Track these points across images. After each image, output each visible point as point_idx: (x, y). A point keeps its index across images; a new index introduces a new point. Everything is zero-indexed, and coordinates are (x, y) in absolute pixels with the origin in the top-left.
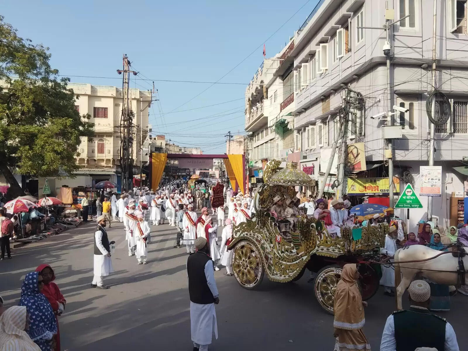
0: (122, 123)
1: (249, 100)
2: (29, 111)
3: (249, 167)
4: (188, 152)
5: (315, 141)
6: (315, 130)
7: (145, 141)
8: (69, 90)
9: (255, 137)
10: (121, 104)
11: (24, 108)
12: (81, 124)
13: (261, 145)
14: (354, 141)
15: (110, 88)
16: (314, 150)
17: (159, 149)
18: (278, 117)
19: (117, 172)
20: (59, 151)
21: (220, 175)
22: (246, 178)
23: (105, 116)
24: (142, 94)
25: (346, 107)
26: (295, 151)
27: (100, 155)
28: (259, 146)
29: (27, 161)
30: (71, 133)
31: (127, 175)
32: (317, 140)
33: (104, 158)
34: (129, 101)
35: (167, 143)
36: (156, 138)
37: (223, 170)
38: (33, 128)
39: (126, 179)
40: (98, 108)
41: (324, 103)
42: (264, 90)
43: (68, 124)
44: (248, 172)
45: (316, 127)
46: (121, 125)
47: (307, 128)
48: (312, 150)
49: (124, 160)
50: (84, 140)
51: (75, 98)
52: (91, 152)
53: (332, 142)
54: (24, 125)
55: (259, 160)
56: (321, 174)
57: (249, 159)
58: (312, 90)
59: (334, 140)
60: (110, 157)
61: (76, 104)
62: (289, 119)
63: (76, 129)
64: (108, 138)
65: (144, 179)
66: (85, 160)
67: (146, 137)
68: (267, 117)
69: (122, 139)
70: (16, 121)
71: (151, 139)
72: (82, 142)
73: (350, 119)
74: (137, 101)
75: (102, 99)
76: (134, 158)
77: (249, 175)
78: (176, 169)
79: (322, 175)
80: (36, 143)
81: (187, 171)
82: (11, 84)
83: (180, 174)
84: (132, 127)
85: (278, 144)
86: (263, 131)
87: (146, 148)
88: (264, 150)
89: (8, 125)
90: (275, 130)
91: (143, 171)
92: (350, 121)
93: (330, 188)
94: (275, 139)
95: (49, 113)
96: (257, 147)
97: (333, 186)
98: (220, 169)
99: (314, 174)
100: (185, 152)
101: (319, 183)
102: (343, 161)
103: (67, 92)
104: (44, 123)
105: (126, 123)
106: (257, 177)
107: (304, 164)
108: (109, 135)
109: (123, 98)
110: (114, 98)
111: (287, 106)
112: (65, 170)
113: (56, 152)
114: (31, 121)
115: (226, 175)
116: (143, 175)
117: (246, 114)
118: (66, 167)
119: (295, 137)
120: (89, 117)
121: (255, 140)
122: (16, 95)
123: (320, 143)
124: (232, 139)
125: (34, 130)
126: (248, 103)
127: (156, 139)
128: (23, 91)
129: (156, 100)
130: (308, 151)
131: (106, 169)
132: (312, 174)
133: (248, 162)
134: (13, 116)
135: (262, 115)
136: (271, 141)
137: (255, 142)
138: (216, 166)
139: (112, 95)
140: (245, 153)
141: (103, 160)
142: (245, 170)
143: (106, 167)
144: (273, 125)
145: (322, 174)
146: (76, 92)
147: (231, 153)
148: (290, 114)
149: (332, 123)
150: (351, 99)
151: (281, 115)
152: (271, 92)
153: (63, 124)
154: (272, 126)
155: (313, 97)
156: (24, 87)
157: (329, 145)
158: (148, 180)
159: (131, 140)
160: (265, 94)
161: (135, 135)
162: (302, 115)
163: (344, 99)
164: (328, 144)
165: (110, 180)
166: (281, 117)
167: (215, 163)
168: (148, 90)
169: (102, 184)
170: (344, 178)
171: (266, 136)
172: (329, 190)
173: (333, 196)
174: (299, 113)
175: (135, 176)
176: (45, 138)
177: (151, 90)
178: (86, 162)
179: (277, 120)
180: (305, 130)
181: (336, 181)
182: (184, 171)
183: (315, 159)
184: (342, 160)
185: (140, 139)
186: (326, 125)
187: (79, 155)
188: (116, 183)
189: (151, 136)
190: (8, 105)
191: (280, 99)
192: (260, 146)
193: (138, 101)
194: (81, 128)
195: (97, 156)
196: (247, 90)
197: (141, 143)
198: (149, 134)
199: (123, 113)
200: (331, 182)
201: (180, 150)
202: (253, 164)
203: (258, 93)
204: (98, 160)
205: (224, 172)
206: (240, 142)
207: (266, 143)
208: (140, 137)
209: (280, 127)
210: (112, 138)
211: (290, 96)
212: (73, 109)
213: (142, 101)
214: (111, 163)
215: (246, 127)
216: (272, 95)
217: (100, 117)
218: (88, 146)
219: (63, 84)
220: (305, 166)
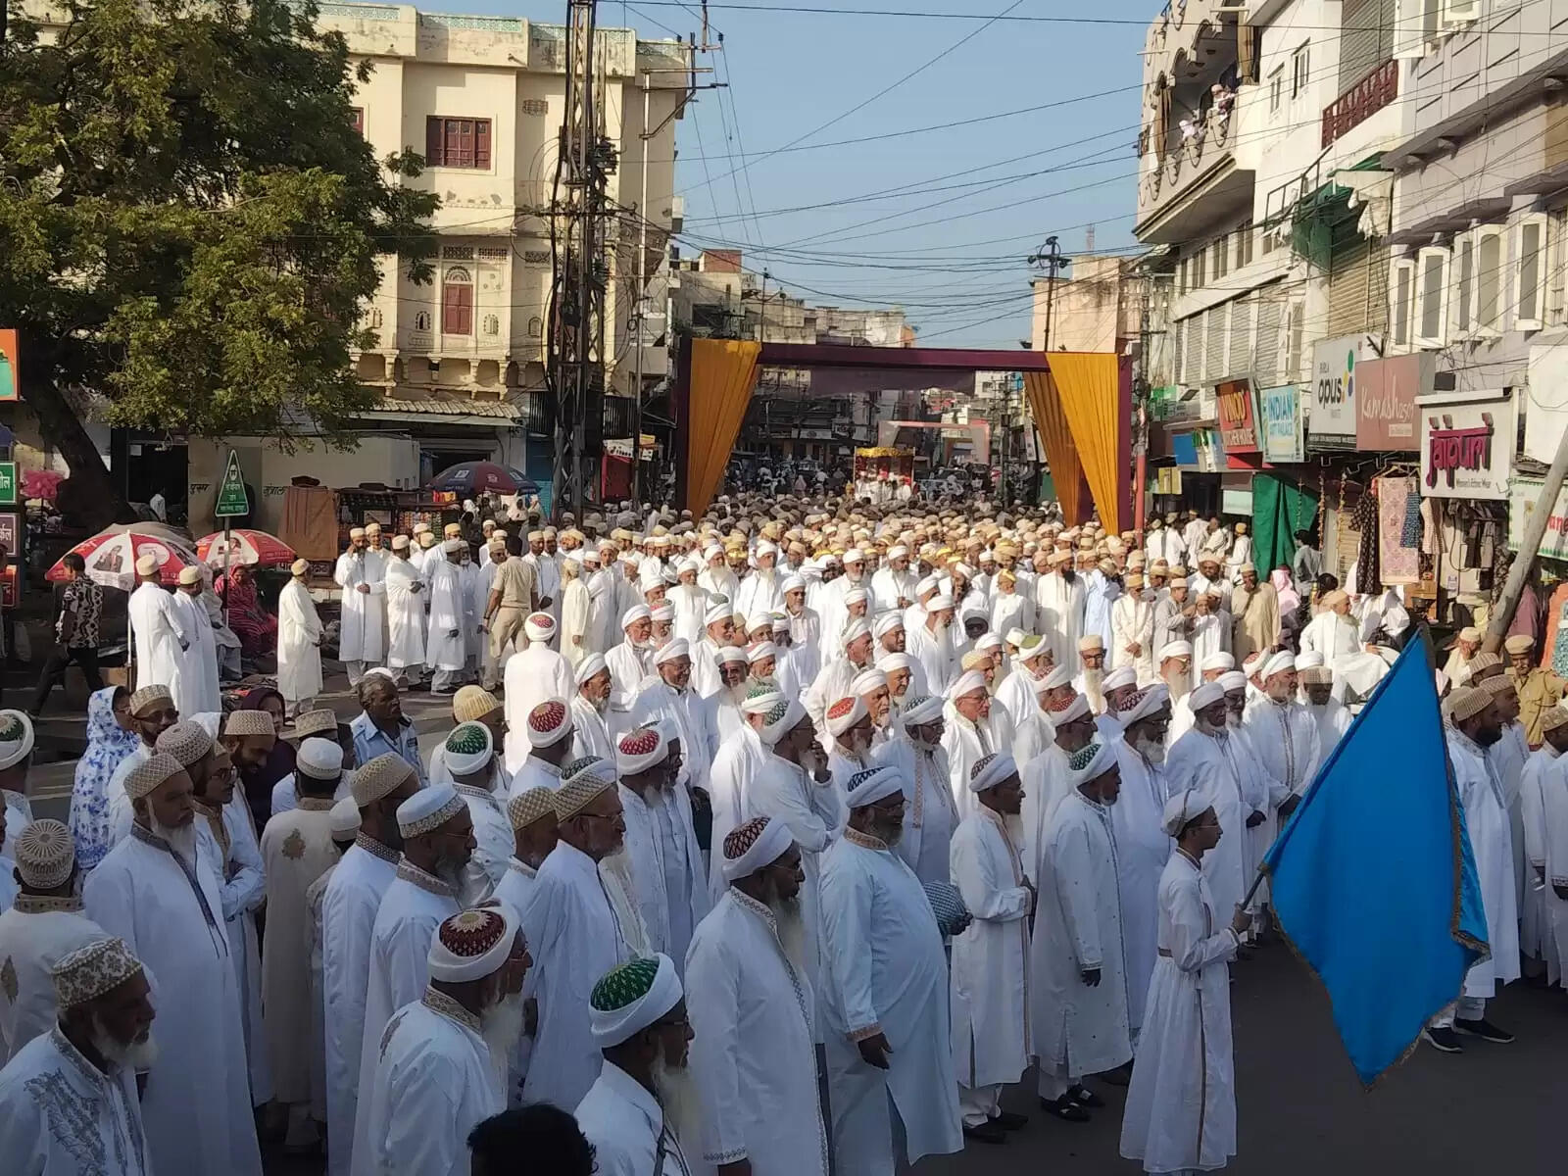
0: (562, 193)
1: (1162, 82)
2: (155, 137)
3: (1148, 418)
4: (844, 333)
5: (1501, 306)
6: (1503, 245)
7: (656, 282)
8: (328, 39)
9: (1184, 267)
11: (134, 122)
12: (379, 196)
15: (501, 24)
16: (1491, 346)
17: (714, 317)
18: (1311, 175)
19: (526, 422)
20: (287, 325)
22: (1133, 470)
23: (479, 157)
24: (653, 53)
26: (1393, 349)
27: (452, 340)
28: (1200, 313)
29: (149, 368)
30: (339, 241)
31: (577, 439)
32: (1508, 299)
33: (471, 355)
34: (594, 87)
35: (753, 287)
36: (702, 261)
37: (1013, 424)
38: (170, 217)
39: (576, 457)
40: (449, 120)
42: (1243, 35)
43: (326, 198)
44: (1141, 439)
45: (1510, 238)
46: (555, 203)
47: (1460, 237)
48: (1480, 343)
49: (567, 370)
50: (388, 265)
51: (352, 73)
52: (414, 323)
54: (133, 202)
55: (1207, 384)
56: (1522, 468)
57: (1148, 376)
58: (1499, 46)
60: (498, 348)
61: (355, 101)
62: (1367, 185)
63: (358, 224)
64: (490, 265)
65: (647, 455)
66: (388, 360)
67: (658, 262)
68: (1253, 172)
69: (560, 267)
70: (104, 181)
71: (677, 267)
72: (381, 283)
74: (626, 89)
75: (471, 78)
77: (1149, 453)
79: (1534, 474)
80: (188, 284)
81: (838, 420)
82: (77, 11)
83: (804, 434)
84: (604, 212)
85: (1299, 308)
86: (1226, 238)
87: (656, 311)
88: (1228, 334)
89: (65, 199)
90: (1289, 238)
91: (644, 419)
94: (1284, 283)
95: (236, 144)
96: (1191, 316)
98: (997, 419)
99: (1487, 466)
100: (831, 332)
101: (1512, 513)
103: (319, 46)
104: (215, 189)
105: (576, 193)
106: (1191, 468)
107: (1438, 413)
108: (490, 244)
109: (568, 77)
110: (522, 75)
111: (1355, 124)
112: (312, 410)
113: (273, 327)
114: (159, 179)
115: (1031, 450)
116: (646, 439)
117: (1140, 156)
118: (317, 396)
119: (1393, 272)
120: (409, 164)
121: (1183, 288)
122: (97, 59)
124: (1061, 273)
125: (179, 225)
126: (1157, 100)
127: (701, 268)
128: (128, 46)
129: (713, 86)
130: (1459, 349)
131: (479, 405)
132: (1476, 468)
133: (1145, 391)
136: (1265, 292)
137: (1183, 293)
139: (511, 58)
141: (465, 364)
142: (1127, 432)
143: (481, 395)
144: (1283, 219)
145: (1530, 470)
146: (354, 44)
147: (1054, 346)
148: (1374, 163)
151: (1326, 167)
152: (1276, 45)
153: (302, 198)
154: (1275, 222)
155: (1500, 79)
156: (132, 26)
159: (595, 277)
160: (1244, 58)
161: (616, 253)
162: (1438, 172)
164: (1564, 317)
165: (495, 460)
166: (1329, 176)
168: (679, 39)
169: (461, 473)
171: (1239, 265)
172: (1564, 548)
174: (1420, 156)
175: (609, 444)
176: (227, 263)
177: (692, 36)
178: (388, 370)
179: (1304, 188)
180: (1447, 241)
182: (824, 423)
183: (1500, 394)
185: (636, 272)
186: (1560, 221)
188: (524, 472)
189: (675, 252)
191: (1323, 90)
192: (1206, 313)
193: (630, 87)
194: (378, 216)
195: (442, 344)
196: (1150, 38)
197: (642, 291)
198: (672, 244)
199: (563, 147)
201: (806, 320)
203: (1210, 52)
204: (445, 361)
206: (1101, 287)
207: (1236, 298)
208: (636, 255)
209: (1317, 221)
210: (509, 258)
211: (1376, 72)
212: (341, 129)
213: (652, 89)
214: (502, 378)
215: (1141, 219)
216: (1282, 66)
217: (454, 165)
218: (401, 299)
219: (301, 12)
220: (1443, 427)
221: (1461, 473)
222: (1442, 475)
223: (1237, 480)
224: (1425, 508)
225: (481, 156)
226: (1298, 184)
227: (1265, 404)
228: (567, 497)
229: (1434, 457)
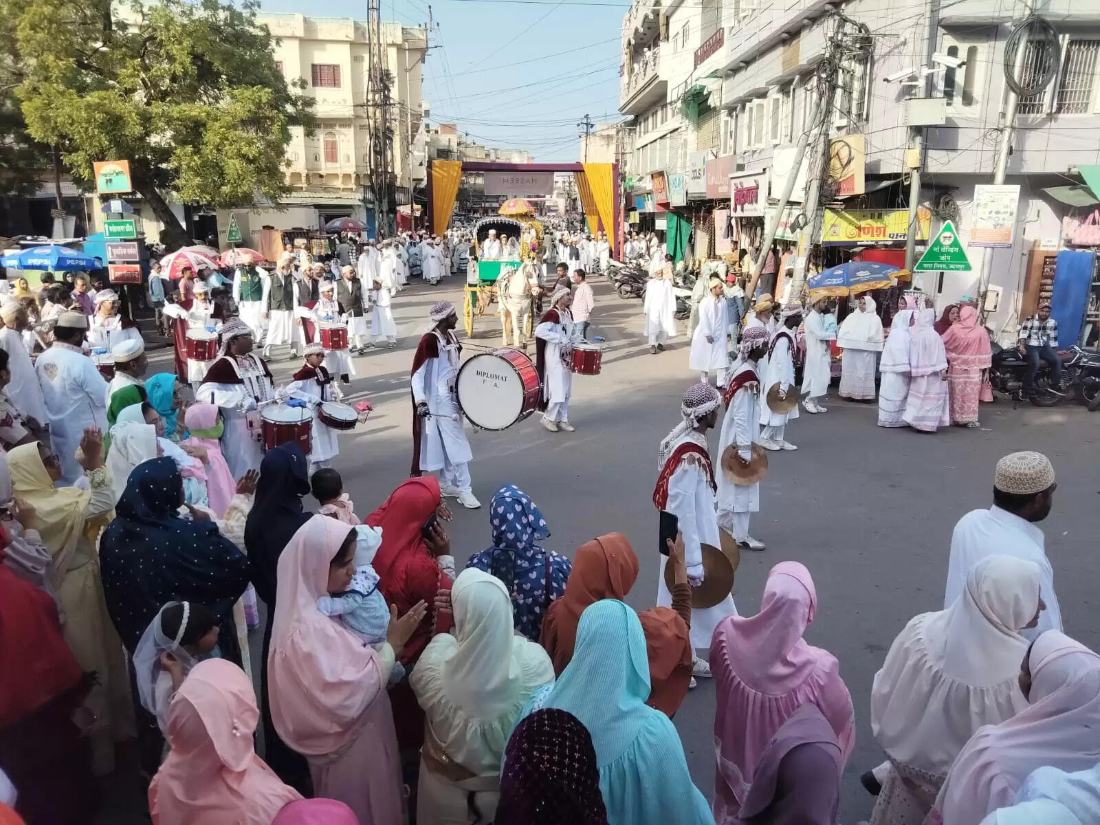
0: (370, 96)
1: (629, 43)
2: (186, 73)
3: (625, 190)
4: (502, 160)
5: (764, 133)
6: (765, 108)
7: (418, 137)
8: (261, 28)
9: (640, 125)
10: (366, 56)
11: (175, 67)
12: (288, 99)
13: (651, 143)
14: (844, 131)
15: (341, 21)
16: (760, 152)
17: (444, 153)
18: (689, 81)
19: (365, 200)
20: (251, 157)
21: (568, 208)
22: (619, 213)
23: (335, 82)
24: (408, 33)
25: (833, 56)
26: (721, 155)
27: (330, 165)
28: (647, 144)
29: (191, 177)
30: (271, 119)
31: (385, 208)
32: (767, 129)
33: (338, 171)
34: (382, 49)
35: (461, 140)
36: (439, 130)
37: (573, 197)
38: (196, 110)
39: (385, 214)
40: (321, 66)
41: (787, 47)
42: (662, 20)
43: (264, 100)
44: (622, 199)
45: (767, 103)
46: (368, 101)
47: (748, 105)
48: (756, 151)
49: (378, 175)
50: (297, 132)
51: (273, 43)
52: (313, 158)
53: (798, 132)
54: (178, 104)
55: (647, 174)
56: (770, 202)
57: (625, 173)
58: (764, 19)
59: (803, 130)
60: (351, 169)
61: (276, 57)
62: (711, 85)
63: (279, 111)
64: (344, 130)
65: (418, 214)
66: (303, 175)
67: (418, 128)
68: (666, 82)
69: (372, 131)
70: (163, 96)
71: (428, 132)
72: (294, 139)
73: (840, 83)
74: (398, 49)
75: (328, 46)
76: (398, 171)
77: (626, 205)
78: (480, 195)
80: (205, 140)
82: (144, 15)
83: (487, 205)
84: (390, 105)
85: (685, 141)
86: (657, 111)
87: (419, 151)
88: (658, 153)
89: (148, 104)
90: (680, 109)
91: (415, 197)
92: (839, 87)
93: (788, 230)
94: (680, 130)
95: (224, 77)
96: (643, 147)
97: (794, 227)
98: (567, 196)
99: (756, 202)
100: (497, 159)
101: (765, 221)
102: (818, 174)
103: (257, 32)
104: (217, 99)
105: (377, 96)
106: (643, 211)
107: (737, 181)
108: (344, 122)
109: (370, 44)
110: (352, 44)
111: (708, 57)
112: (266, 195)
113: (244, 157)
114: (191, 95)
115: (580, 208)
116: (417, 207)
117: (621, 76)
118: (267, 188)
119: (722, 124)
120: (303, 84)
121: (640, 132)
122: (156, 38)
123: (775, 136)
124: (591, 130)
125: (199, 113)
126: (627, 51)
127: (439, 132)
128: (169, 31)
130: (747, 154)
131: (344, 194)
132: (752, 203)
133: (624, 179)
134: (155, 86)
135: (656, 77)
136: (673, 134)
137: (640, 136)
138: (559, 188)
140: (617, 160)
141: (336, 175)
142: (617, 196)
143: (344, 190)
144: (679, 99)
145: (773, 203)
146: (274, 31)
147: (590, 161)
148: (714, 74)
149: (800, 92)
150: (845, 39)
151: (695, 76)
152: (675, 26)
153: (254, 100)
154: (675, 102)
155: (765, 35)
156: (170, 22)
157: (791, 141)
158: (426, 218)
159: (388, 134)
160: (662, 30)
161: (397, 123)
162: (741, 76)
163: (831, 38)
164: (789, 138)
165: (353, 217)
166: (696, 81)
167: (557, 182)
168: (420, 25)
169: (337, 223)
170: (817, 210)
171: (662, 123)
172: (786, 235)
173: (792, 248)
174: (733, 71)
175: (401, 209)
176: (222, 129)
177: (425, 24)
178: (303, 179)
179: (686, 87)
180: (743, 108)
181: (801, 217)
183: (762, 171)
184: (817, 172)
185: (407, 132)
186: (788, 96)
187: (289, 164)
188: (365, 222)
189: (427, 126)
190: (143, 60)
191: (695, 41)
192: (649, 146)
193: (400, 49)
195: (325, 167)
196: (624, 23)
197: (410, 141)
198: (424, 121)
199: (370, 75)
200: (790, 219)
201: (486, 155)
202: (634, 182)
203: (649, 28)
204: (328, 175)
205: (575, 200)
206: (609, 137)
207: (661, 138)
208: (407, 126)
209: (692, 102)
210: (352, 129)
211: (715, 34)
212: (270, 68)
213: (409, 49)
214: (353, 181)
215: (622, 104)
216: (678, 33)
217: (325, 85)
218: (306, 146)
219: (248, 15)
220: (740, 187)
221: (746, 206)
222: (739, 207)
223: (661, 215)
224: (733, 222)
225: (336, 82)
226: (683, 85)
227: (671, 182)
228: (382, 231)
229: (736, 200)
